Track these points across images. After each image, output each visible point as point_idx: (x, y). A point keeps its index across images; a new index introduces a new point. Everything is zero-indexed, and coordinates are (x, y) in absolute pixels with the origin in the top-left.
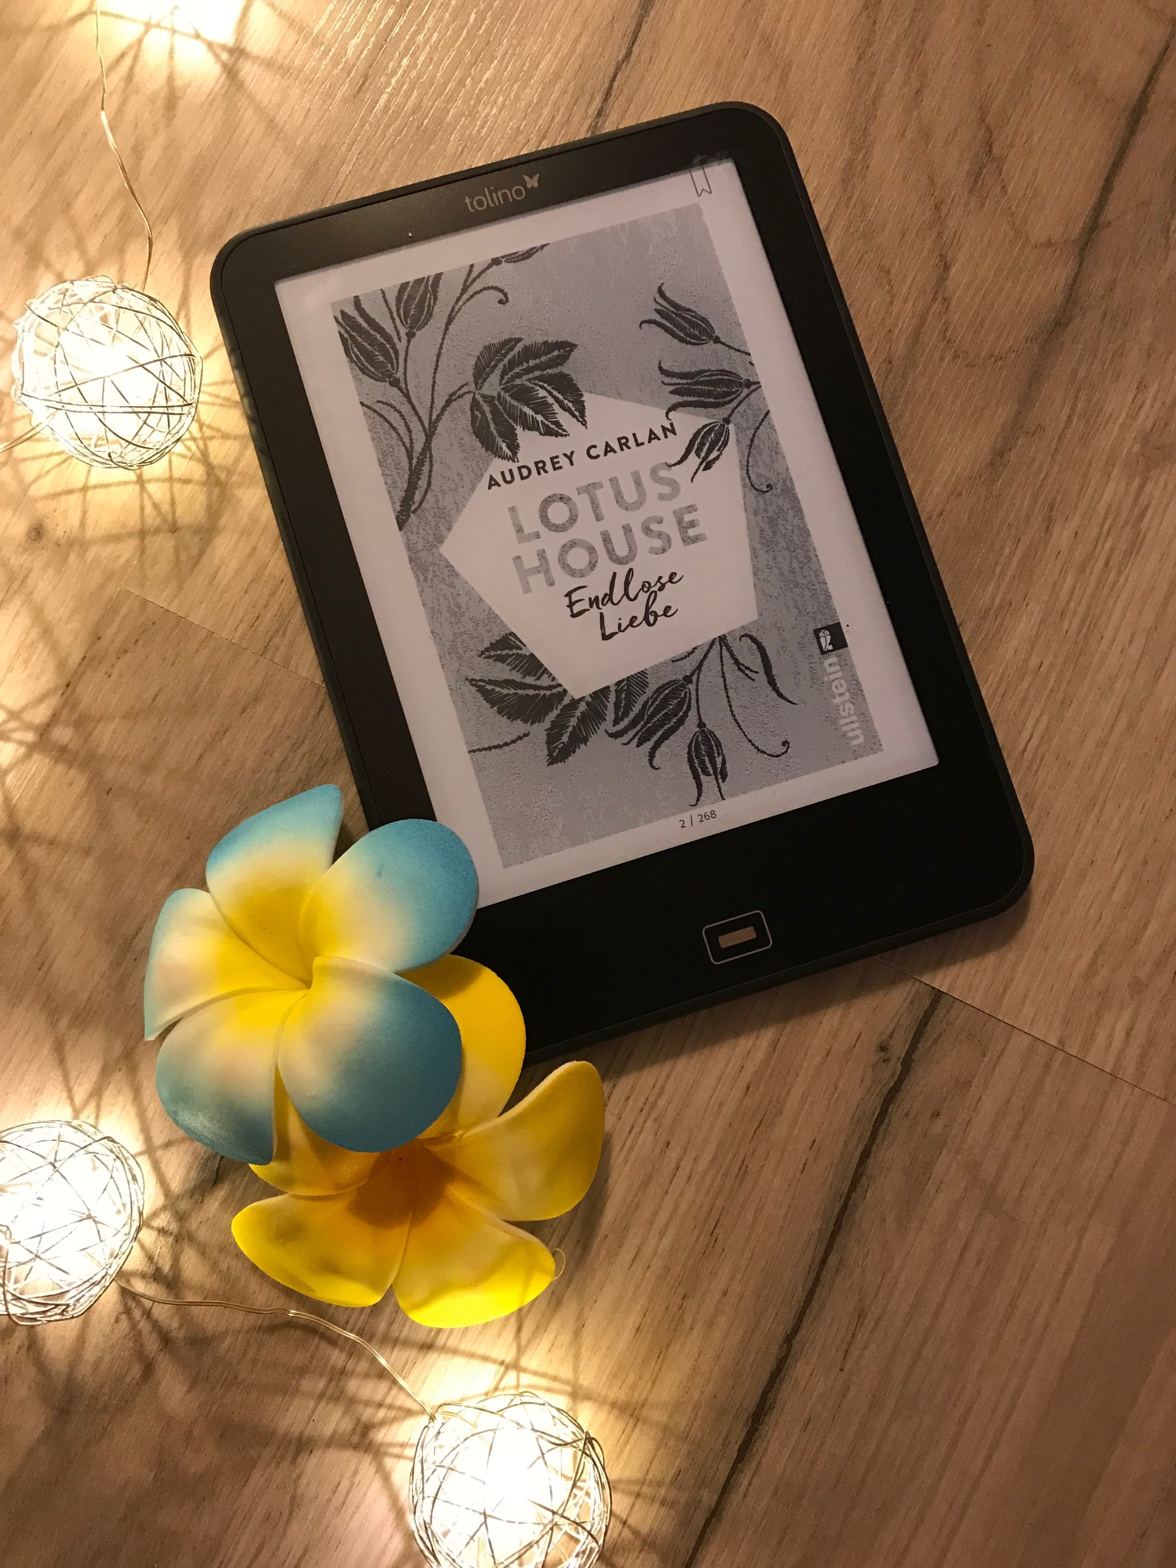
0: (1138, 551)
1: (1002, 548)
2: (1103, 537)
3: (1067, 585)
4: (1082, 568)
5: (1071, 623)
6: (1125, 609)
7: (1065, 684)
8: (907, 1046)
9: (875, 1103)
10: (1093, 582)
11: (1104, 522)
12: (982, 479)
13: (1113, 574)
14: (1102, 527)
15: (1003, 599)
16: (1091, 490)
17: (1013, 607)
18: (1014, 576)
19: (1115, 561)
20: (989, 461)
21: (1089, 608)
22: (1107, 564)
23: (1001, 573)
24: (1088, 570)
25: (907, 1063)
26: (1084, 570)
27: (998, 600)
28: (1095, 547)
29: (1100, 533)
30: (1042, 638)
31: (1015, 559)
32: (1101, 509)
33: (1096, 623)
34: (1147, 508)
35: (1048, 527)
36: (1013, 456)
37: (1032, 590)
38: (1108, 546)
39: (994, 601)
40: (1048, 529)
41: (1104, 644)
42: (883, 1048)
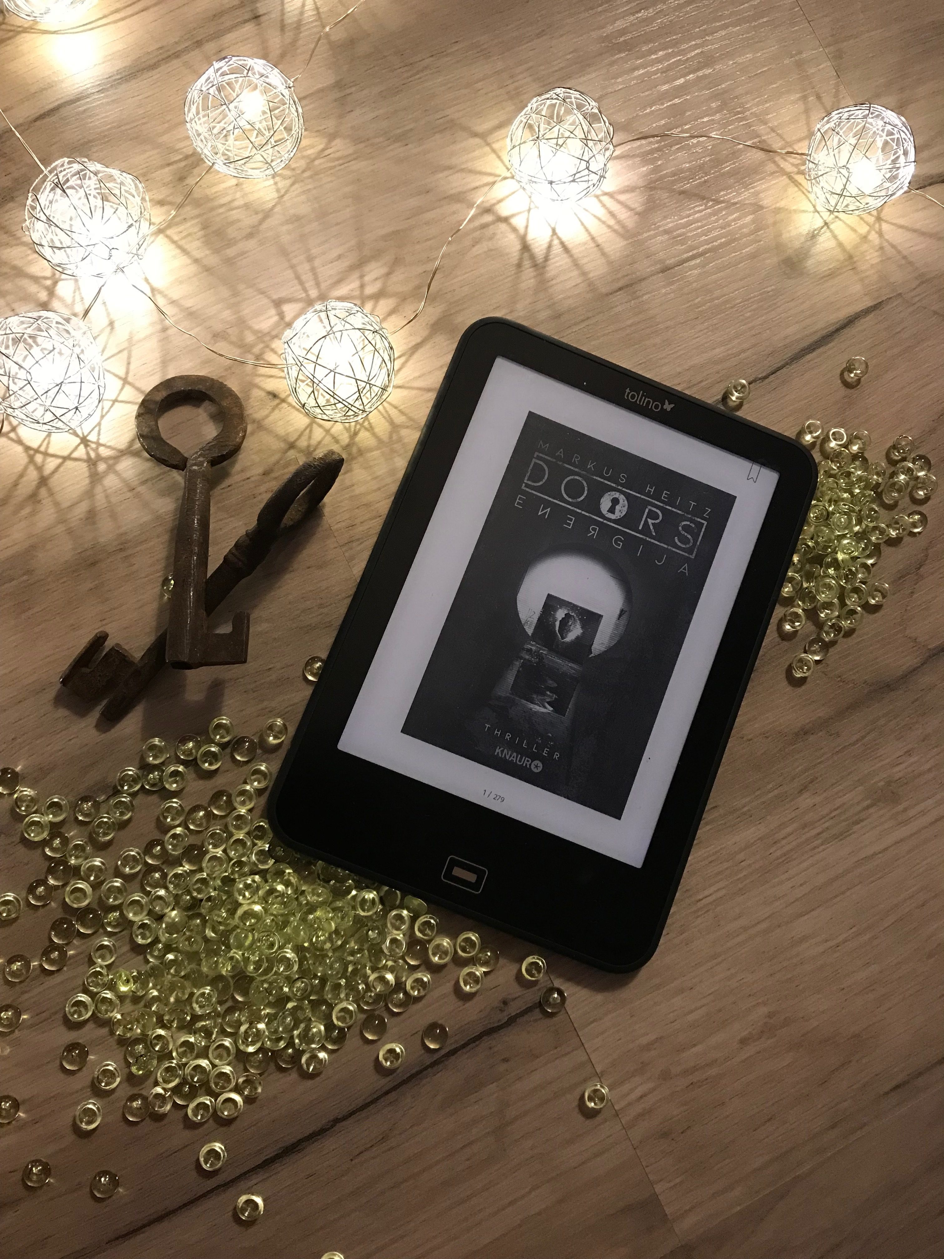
0: (841, 840)
1: (768, 783)
2: (827, 818)
3: (789, 830)
4: (805, 826)
5: (776, 851)
6: (812, 865)
7: (748, 881)
8: (518, 1012)
9: (479, 1030)
10: (804, 838)
11: (835, 810)
12: (786, 738)
13: (819, 841)
14: (831, 812)
15: (749, 810)
16: (840, 787)
17: (751, 818)
18: (764, 802)
19: (825, 835)
20: (796, 731)
21: (791, 850)
22: (819, 834)
23: (758, 795)
24: (806, 830)
25: (511, 1021)
26: (803, 828)
27: (745, 809)
28: (819, 820)
29: (827, 815)
30: (754, 847)
31: (771, 795)
32: (838, 802)
33: (790, 861)
34: (862, 821)
35: (802, 790)
36: (812, 738)
37: (768, 817)
38: (827, 825)
39: (743, 808)
40: (800, 792)
41: (786, 875)
42: (505, 1003)
